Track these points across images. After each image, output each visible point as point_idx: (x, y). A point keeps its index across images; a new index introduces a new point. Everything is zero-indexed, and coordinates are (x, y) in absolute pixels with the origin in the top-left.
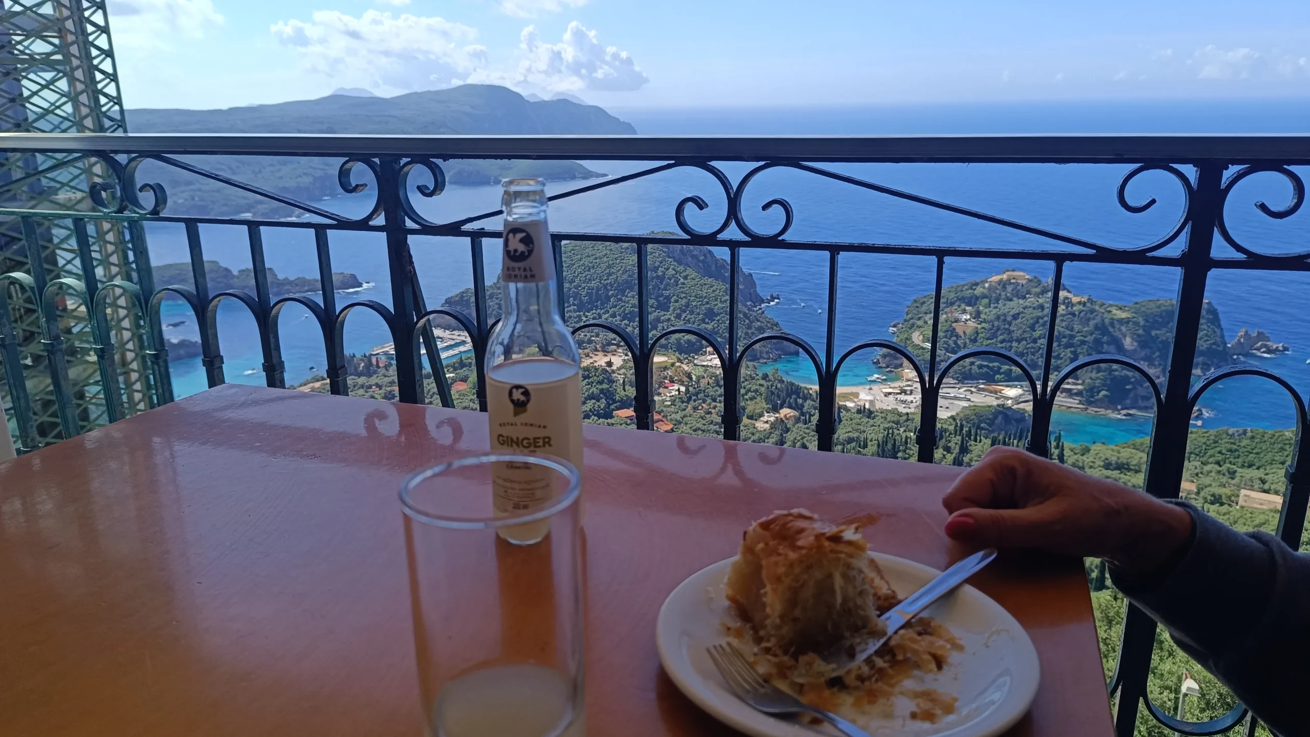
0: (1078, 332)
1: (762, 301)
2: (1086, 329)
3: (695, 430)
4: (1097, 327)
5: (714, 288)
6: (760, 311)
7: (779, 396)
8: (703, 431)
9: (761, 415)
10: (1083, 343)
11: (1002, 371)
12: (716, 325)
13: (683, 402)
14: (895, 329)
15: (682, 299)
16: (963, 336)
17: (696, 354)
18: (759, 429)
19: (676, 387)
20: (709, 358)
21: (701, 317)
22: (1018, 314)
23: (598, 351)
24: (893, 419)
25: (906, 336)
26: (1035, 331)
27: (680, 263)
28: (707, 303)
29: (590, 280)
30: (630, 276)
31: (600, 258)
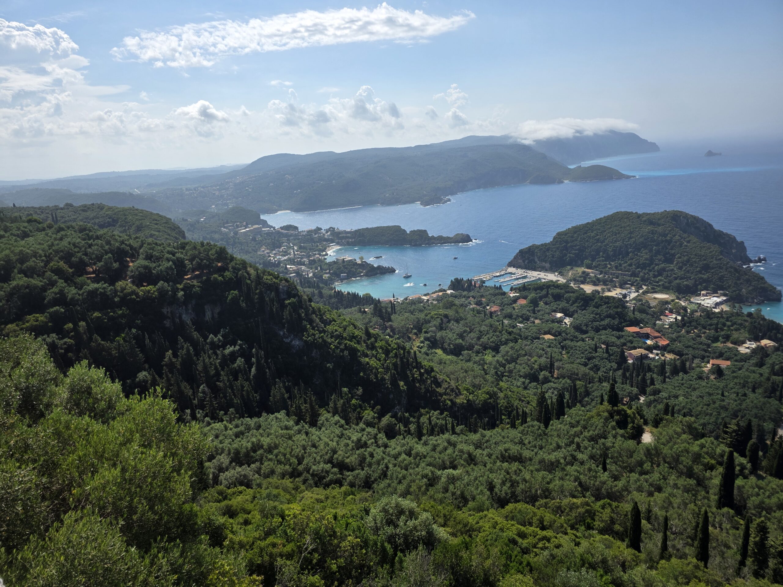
1: (751, 262)
3: (687, 347)
5: (711, 250)
6: (748, 268)
7: (760, 330)
8: (694, 348)
9: (744, 342)
12: (710, 276)
13: (678, 327)
15: (684, 256)
17: (692, 295)
18: (741, 352)
19: (674, 316)
20: (702, 298)
21: (698, 269)
23: (617, 287)
27: (685, 232)
28: (705, 260)
29: (616, 241)
30: (645, 239)
31: (625, 227)
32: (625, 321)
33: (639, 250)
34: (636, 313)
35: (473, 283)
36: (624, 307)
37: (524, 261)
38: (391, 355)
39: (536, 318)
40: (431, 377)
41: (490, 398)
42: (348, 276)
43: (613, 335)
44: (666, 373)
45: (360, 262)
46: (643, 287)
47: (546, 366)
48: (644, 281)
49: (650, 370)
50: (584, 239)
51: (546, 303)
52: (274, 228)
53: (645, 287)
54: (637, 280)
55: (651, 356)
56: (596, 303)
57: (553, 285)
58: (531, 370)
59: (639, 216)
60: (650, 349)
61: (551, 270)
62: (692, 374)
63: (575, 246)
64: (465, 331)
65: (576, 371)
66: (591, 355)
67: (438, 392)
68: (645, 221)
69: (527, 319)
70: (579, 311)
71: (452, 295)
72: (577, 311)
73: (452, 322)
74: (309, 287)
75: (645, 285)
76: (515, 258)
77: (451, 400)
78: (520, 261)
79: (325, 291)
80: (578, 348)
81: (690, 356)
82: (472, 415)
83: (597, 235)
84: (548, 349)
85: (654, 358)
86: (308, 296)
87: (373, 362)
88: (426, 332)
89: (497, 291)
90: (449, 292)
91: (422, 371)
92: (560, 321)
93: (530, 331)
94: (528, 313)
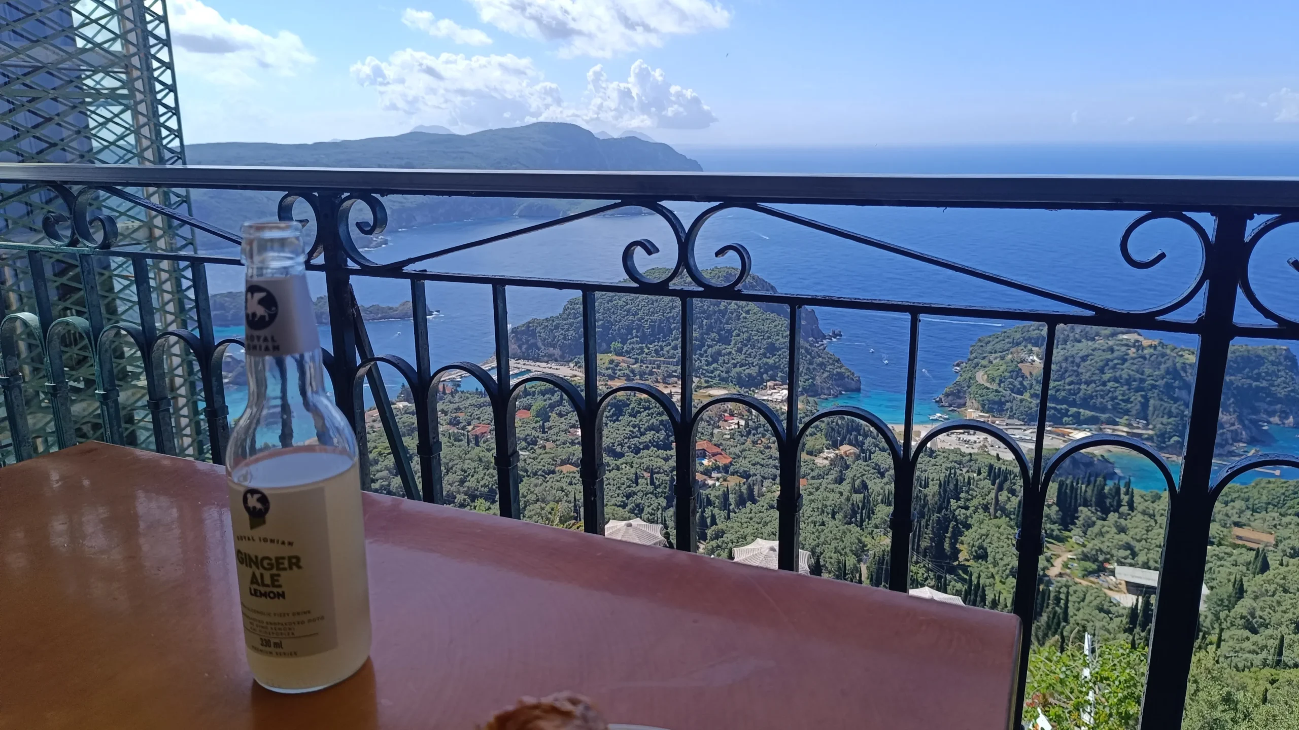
0: (1149, 376)
1: (824, 337)
2: (1157, 373)
3: (754, 465)
4: (1168, 372)
5: (776, 323)
6: (822, 347)
7: (839, 433)
8: (762, 466)
9: (821, 451)
10: (1154, 387)
11: (1070, 413)
12: (777, 360)
13: (742, 436)
14: (958, 368)
15: (743, 333)
16: (1029, 377)
17: (757, 389)
18: (819, 465)
19: (736, 421)
20: (770, 392)
21: (762, 351)
22: (1087, 356)
23: (659, 382)
24: (955, 459)
25: (969, 375)
26: (1104, 373)
28: (769, 338)
29: (653, 313)
35: (441, 386)
37: (520, 347)
39: (547, 440)
43: (658, 456)
44: (730, 504)
47: (568, 515)
49: (710, 503)
50: (609, 309)
51: (560, 415)
55: (710, 482)
56: (633, 409)
60: (707, 473)
61: (564, 357)
62: (762, 504)
66: (629, 490)
69: (535, 443)
70: (610, 424)
71: (406, 411)
72: (606, 425)
78: (515, 346)
80: (611, 481)
81: (759, 478)
83: (627, 304)
84: (570, 488)
85: (714, 485)
89: (483, 400)
90: (400, 403)
93: (540, 462)
94: (534, 432)
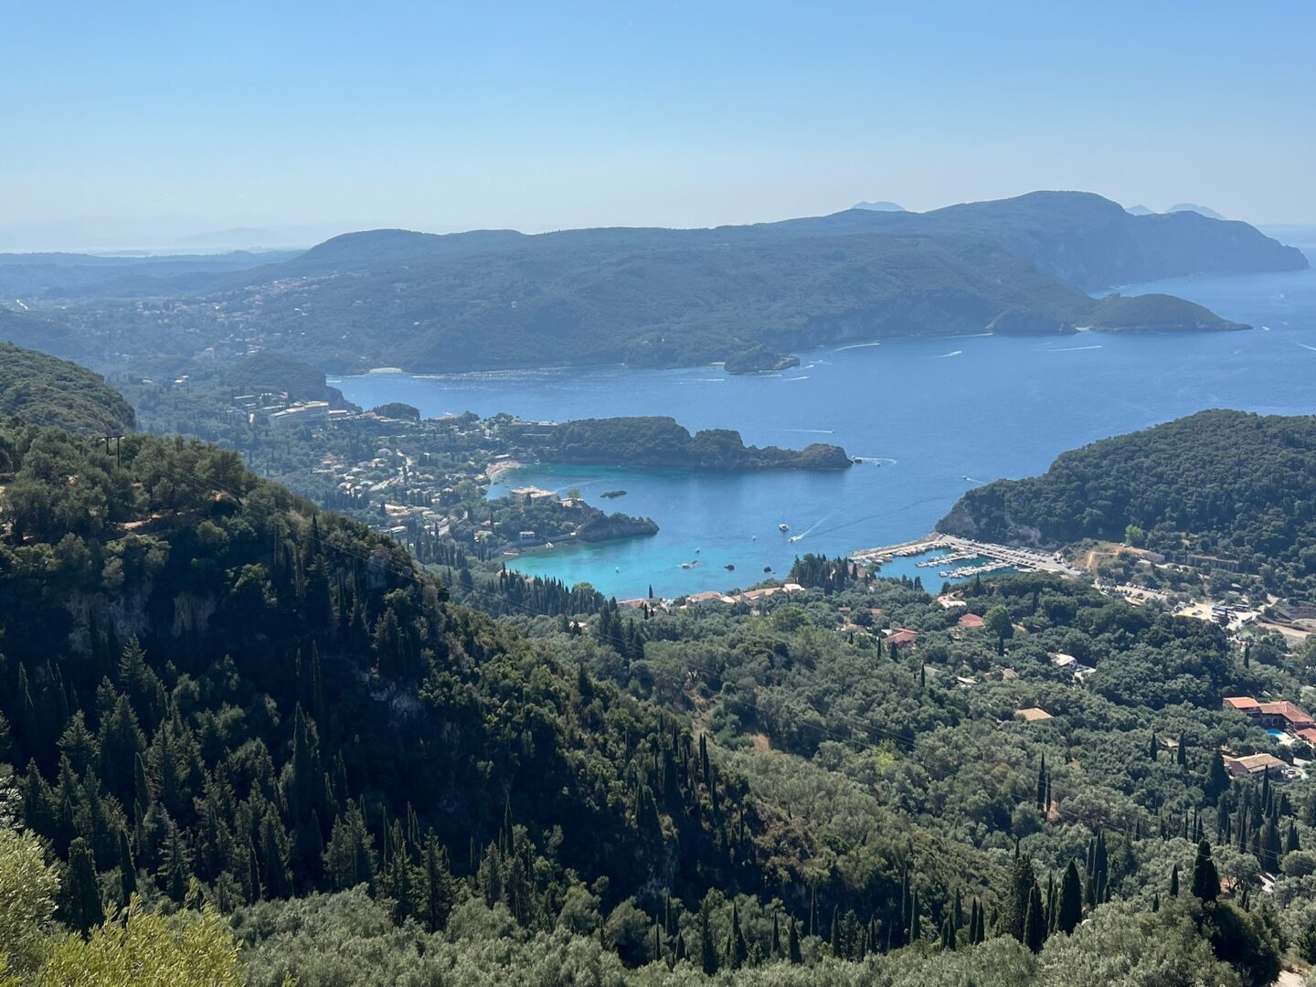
29: (1203, 482)
30: (1275, 480)
31: (1225, 449)
32: (1227, 681)
33: (1261, 506)
34: (1252, 662)
35: (851, 568)
36: (1224, 647)
37: (977, 521)
38: (644, 744)
39: (1006, 666)
40: (741, 807)
41: (890, 867)
42: (537, 537)
43: (1195, 718)
45: (569, 504)
46: (1270, 597)
47: (1030, 789)
48: (1273, 584)
49: (1287, 809)
50: (1126, 472)
51: (1031, 629)
52: (359, 411)
53: (1273, 599)
54: (1253, 582)
55: (1290, 771)
56: (1157, 632)
57: (1050, 585)
58: (992, 796)
59: (1260, 424)
60: (1285, 754)
61: (1043, 545)
63: (1106, 488)
64: (827, 692)
65: (1105, 805)
66: (1139, 765)
67: (757, 846)
68: (1275, 436)
69: (986, 668)
70: (1114, 652)
71: (797, 598)
72: (1107, 653)
73: (797, 665)
74: (439, 562)
75: (1274, 594)
76: (957, 510)
77: (791, 869)
78: (969, 519)
79: (479, 574)
80: (1108, 746)
82: (843, 909)
83: (1159, 464)
84: (1037, 746)
86: (437, 585)
87: (596, 763)
88: (729, 690)
89: (909, 593)
90: (790, 587)
91: (720, 789)
92: (1065, 676)
93: (991, 698)
94: (985, 652)
